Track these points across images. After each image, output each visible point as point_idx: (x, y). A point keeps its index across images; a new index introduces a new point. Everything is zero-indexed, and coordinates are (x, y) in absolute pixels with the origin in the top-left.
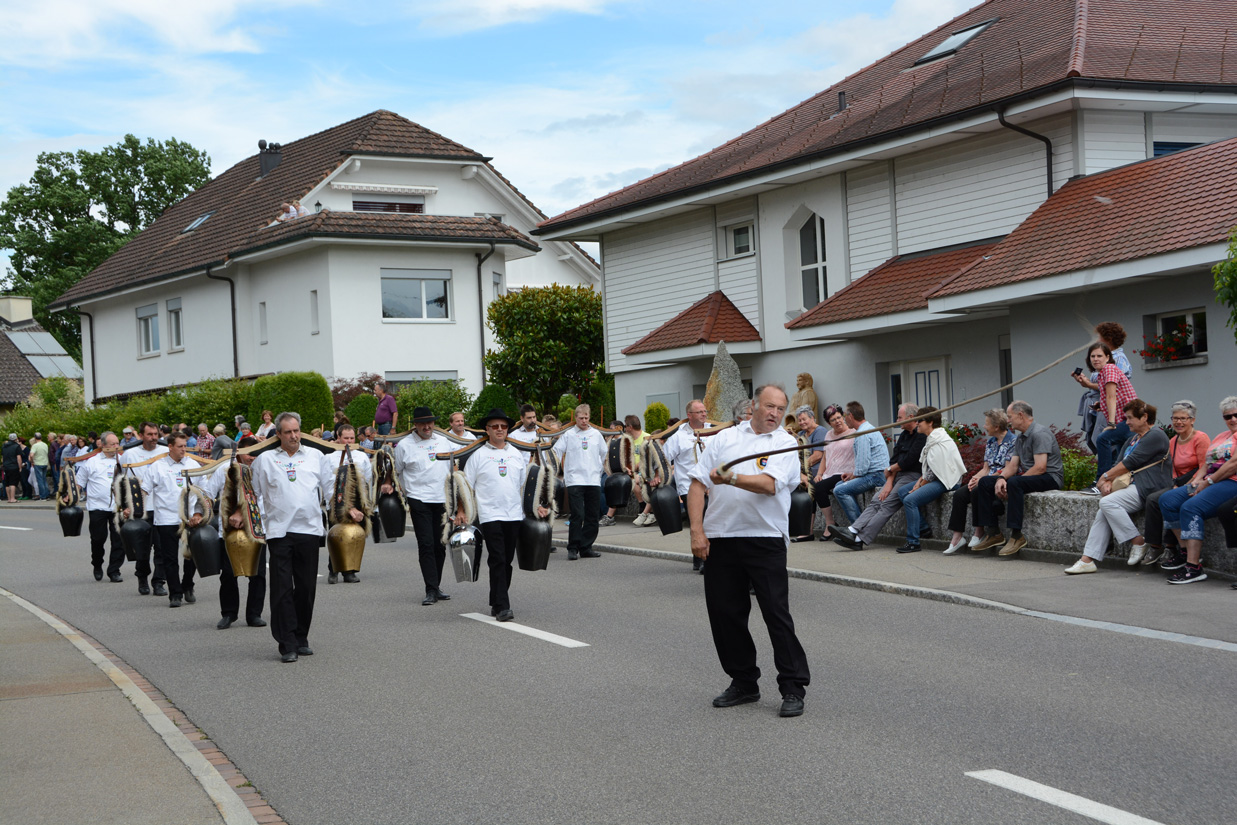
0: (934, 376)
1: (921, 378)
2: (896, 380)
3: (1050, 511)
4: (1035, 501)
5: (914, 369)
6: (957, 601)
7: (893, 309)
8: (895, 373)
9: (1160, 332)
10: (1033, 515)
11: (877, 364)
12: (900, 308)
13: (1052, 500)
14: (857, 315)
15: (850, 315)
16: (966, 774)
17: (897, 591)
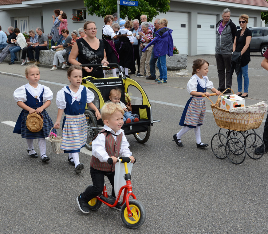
0: (25, 21)
1: (22, 21)
2: (16, 22)
3: (45, 55)
4: (42, 53)
5: (20, 19)
6: (19, 77)
7: (13, 3)
8: (16, 20)
9: (76, 14)
10: (41, 56)
11: (11, 17)
12: (15, 3)
13: (46, 52)
14: (4, 4)
15: (3, 4)
16: (2, 122)
17: (5, 74)
